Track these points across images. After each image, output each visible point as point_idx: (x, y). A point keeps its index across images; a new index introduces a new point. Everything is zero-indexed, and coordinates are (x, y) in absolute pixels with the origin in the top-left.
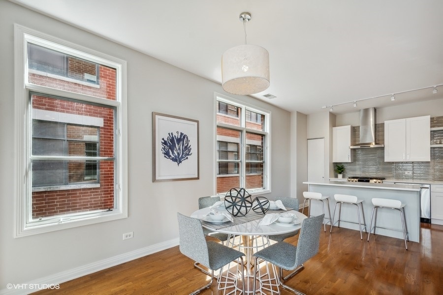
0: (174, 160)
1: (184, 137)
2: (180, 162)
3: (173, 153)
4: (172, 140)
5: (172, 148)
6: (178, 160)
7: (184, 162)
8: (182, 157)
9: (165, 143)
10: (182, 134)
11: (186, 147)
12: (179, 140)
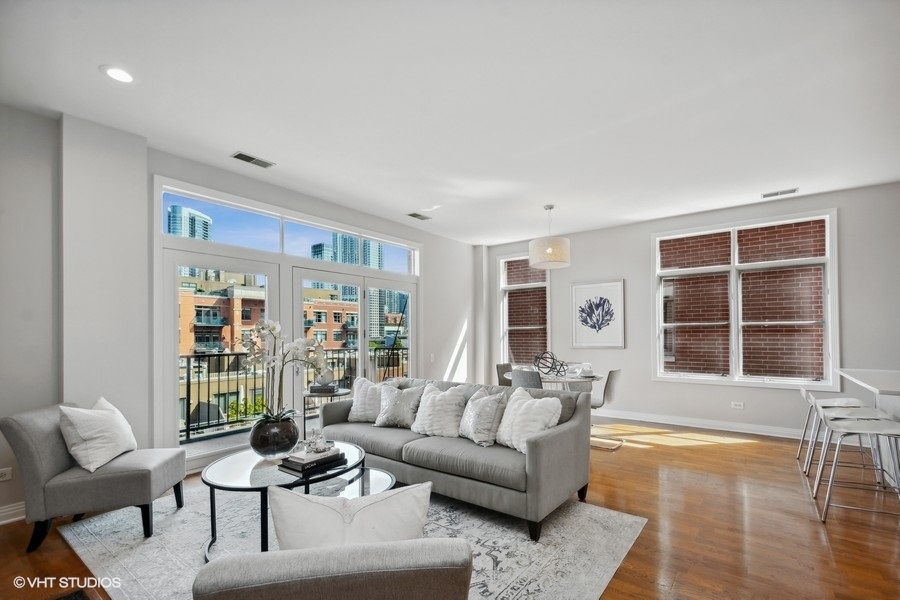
0: (593, 327)
1: (604, 302)
2: (600, 329)
3: (591, 319)
4: (590, 307)
5: (590, 315)
6: (597, 326)
7: (605, 329)
8: (602, 323)
9: (583, 311)
10: (601, 299)
11: (607, 313)
12: (598, 306)
